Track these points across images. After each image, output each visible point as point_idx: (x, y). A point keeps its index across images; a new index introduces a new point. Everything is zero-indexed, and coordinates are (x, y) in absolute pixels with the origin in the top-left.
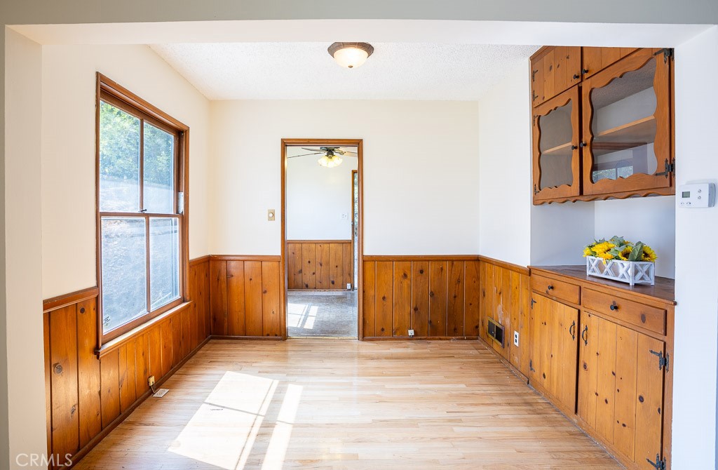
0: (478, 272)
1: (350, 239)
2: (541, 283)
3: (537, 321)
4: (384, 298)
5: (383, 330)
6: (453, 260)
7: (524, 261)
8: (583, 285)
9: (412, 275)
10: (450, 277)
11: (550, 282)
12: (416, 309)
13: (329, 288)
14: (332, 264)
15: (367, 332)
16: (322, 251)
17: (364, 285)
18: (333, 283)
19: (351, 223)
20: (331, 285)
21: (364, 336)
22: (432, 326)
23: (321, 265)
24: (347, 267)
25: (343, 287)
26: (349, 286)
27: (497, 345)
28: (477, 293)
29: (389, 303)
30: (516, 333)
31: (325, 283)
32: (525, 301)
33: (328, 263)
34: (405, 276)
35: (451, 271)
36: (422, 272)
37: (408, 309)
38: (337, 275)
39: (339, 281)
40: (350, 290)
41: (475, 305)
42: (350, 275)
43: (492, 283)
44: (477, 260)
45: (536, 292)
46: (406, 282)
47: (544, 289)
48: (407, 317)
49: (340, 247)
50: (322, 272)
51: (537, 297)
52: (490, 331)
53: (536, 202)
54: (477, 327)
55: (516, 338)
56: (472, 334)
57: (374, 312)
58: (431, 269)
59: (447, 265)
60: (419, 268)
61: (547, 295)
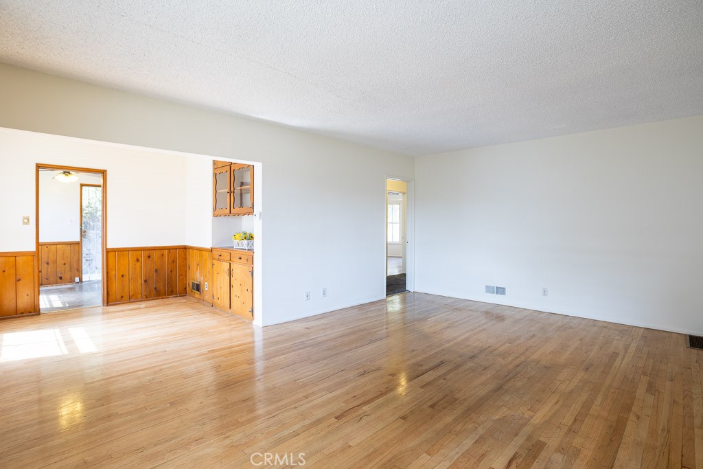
0: (185, 255)
1: (79, 240)
2: (216, 254)
3: (215, 273)
4: (123, 276)
5: (122, 297)
6: (169, 249)
7: (208, 245)
8: (231, 252)
9: (142, 260)
10: (168, 260)
11: (219, 253)
12: (145, 281)
13: (56, 283)
14: (60, 262)
15: (110, 300)
16: (49, 251)
17: (107, 268)
18: (61, 278)
19: (79, 227)
20: (59, 280)
21: (108, 303)
22: (157, 291)
23: (48, 264)
24: (75, 264)
25: (72, 281)
26: (77, 280)
27: (197, 294)
28: (185, 268)
29: (126, 278)
30: (206, 283)
31: (52, 279)
32: (209, 265)
33: (55, 262)
34: (138, 260)
35: (168, 255)
36: (149, 257)
37: (140, 281)
38: (65, 272)
39: (67, 276)
40: (78, 283)
41: (184, 275)
42: (78, 270)
43: (193, 260)
44: (185, 248)
45: (214, 259)
46: (138, 264)
47: (217, 257)
48: (139, 287)
49: (68, 248)
50: (49, 270)
51: (215, 262)
52: (193, 288)
53: (214, 216)
54: (186, 288)
55: (206, 287)
56: (183, 293)
57: (115, 286)
58: (156, 255)
59: (166, 252)
60: (147, 255)
61: (219, 260)
